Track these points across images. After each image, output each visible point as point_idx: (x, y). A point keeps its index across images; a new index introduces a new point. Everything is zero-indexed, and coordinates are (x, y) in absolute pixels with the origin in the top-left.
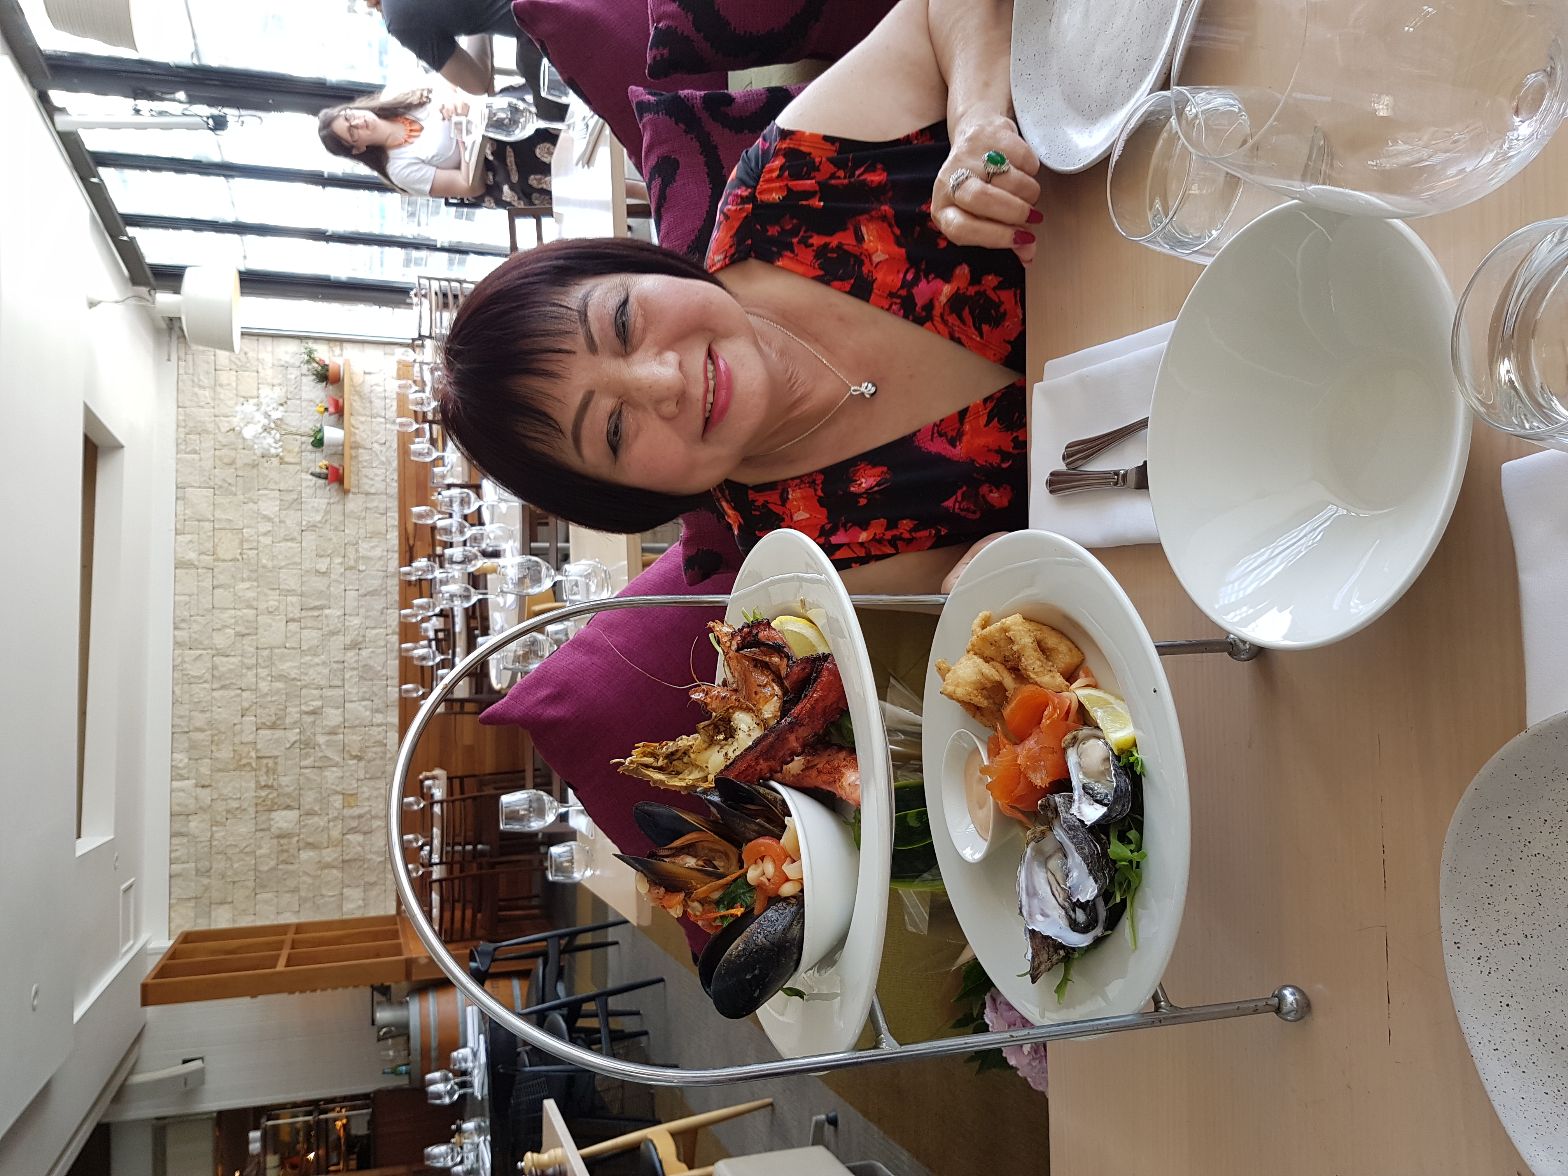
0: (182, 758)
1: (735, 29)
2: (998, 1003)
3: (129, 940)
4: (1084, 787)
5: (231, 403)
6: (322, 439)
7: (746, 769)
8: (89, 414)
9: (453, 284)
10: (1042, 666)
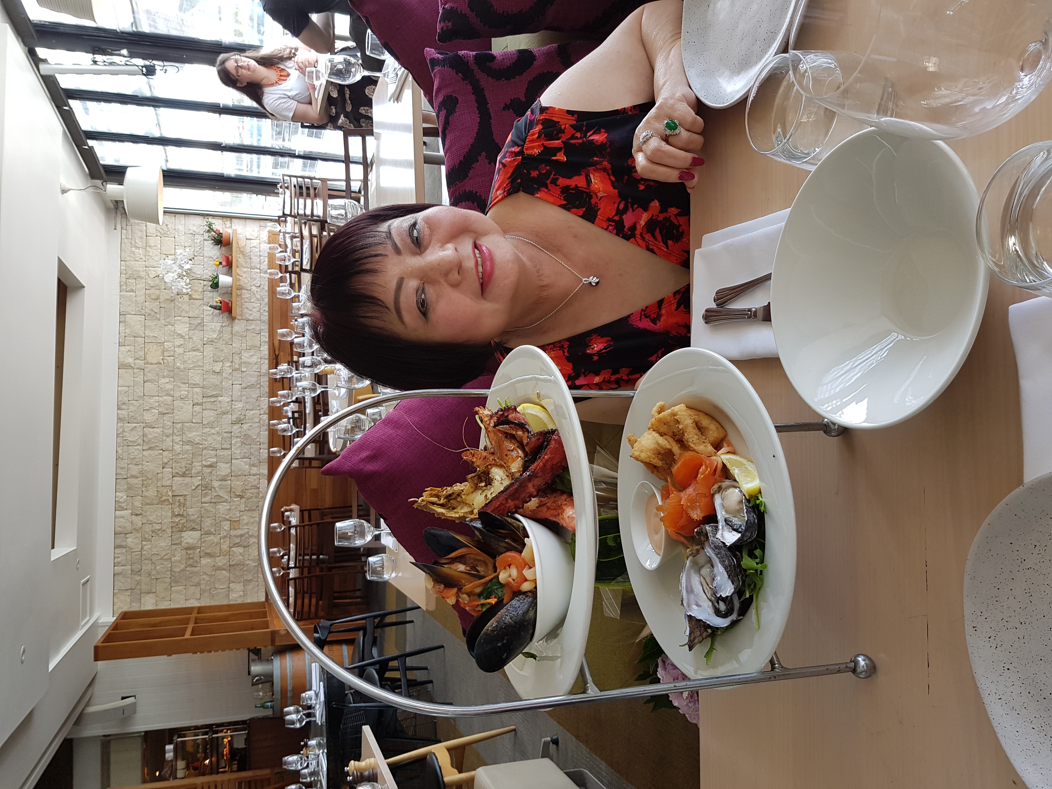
0: (122, 496)
1: (497, 9)
2: (667, 664)
3: (85, 617)
4: (726, 520)
5: (157, 258)
6: (218, 282)
7: (499, 506)
8: (61, 265)
9: (306, 180)
10: (698, 439)
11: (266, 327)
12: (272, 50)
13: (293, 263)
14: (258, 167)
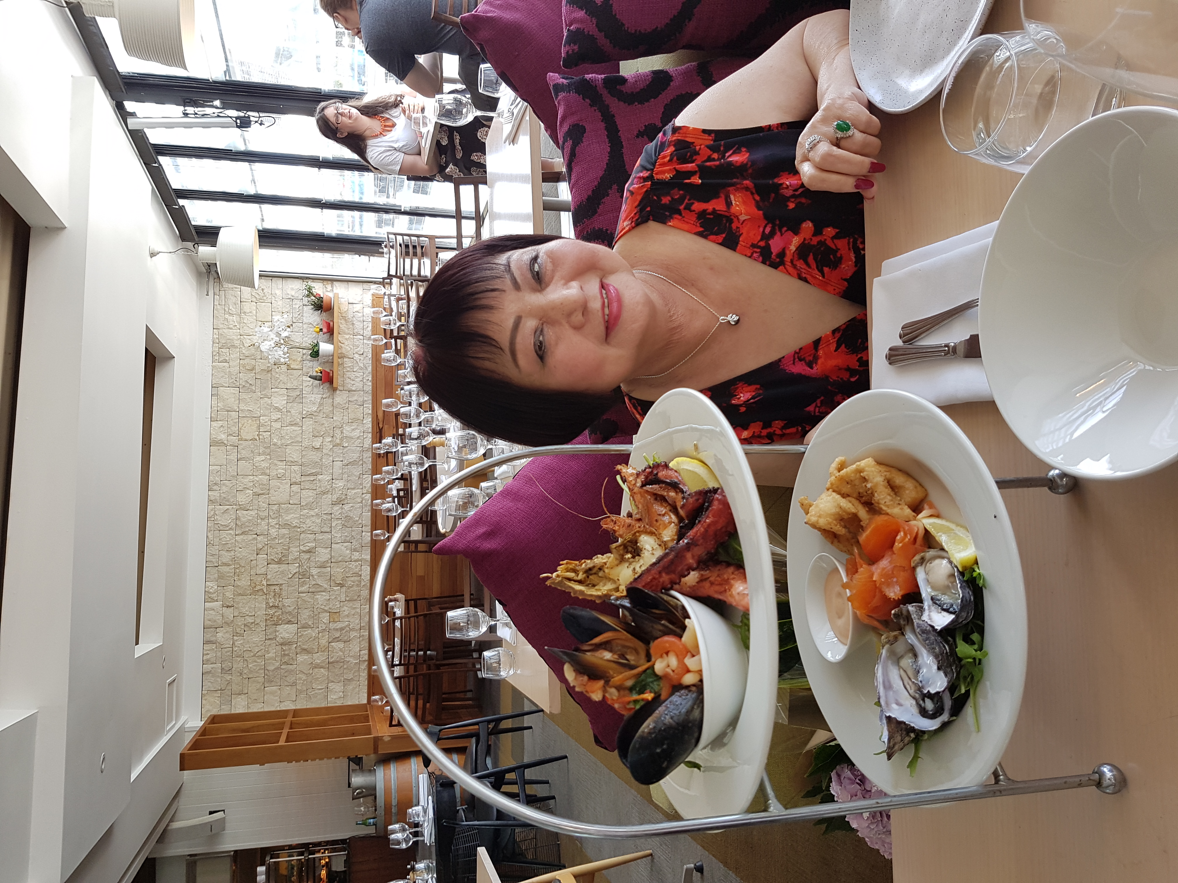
0: (213, 586)
1: (628, 28)
2: (842, 779)
3: (172, 721)
4: (932, 599)
5: (252, 326)
6: (318, 351)
7: (651, 581)
8: (149, 333)
9: (413, 238)
10: (892, 500)
11: (369, 398)
12: (376, 98)
13: (398, 327)
14: (361, 225)
